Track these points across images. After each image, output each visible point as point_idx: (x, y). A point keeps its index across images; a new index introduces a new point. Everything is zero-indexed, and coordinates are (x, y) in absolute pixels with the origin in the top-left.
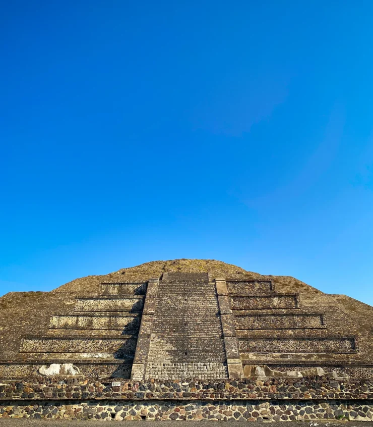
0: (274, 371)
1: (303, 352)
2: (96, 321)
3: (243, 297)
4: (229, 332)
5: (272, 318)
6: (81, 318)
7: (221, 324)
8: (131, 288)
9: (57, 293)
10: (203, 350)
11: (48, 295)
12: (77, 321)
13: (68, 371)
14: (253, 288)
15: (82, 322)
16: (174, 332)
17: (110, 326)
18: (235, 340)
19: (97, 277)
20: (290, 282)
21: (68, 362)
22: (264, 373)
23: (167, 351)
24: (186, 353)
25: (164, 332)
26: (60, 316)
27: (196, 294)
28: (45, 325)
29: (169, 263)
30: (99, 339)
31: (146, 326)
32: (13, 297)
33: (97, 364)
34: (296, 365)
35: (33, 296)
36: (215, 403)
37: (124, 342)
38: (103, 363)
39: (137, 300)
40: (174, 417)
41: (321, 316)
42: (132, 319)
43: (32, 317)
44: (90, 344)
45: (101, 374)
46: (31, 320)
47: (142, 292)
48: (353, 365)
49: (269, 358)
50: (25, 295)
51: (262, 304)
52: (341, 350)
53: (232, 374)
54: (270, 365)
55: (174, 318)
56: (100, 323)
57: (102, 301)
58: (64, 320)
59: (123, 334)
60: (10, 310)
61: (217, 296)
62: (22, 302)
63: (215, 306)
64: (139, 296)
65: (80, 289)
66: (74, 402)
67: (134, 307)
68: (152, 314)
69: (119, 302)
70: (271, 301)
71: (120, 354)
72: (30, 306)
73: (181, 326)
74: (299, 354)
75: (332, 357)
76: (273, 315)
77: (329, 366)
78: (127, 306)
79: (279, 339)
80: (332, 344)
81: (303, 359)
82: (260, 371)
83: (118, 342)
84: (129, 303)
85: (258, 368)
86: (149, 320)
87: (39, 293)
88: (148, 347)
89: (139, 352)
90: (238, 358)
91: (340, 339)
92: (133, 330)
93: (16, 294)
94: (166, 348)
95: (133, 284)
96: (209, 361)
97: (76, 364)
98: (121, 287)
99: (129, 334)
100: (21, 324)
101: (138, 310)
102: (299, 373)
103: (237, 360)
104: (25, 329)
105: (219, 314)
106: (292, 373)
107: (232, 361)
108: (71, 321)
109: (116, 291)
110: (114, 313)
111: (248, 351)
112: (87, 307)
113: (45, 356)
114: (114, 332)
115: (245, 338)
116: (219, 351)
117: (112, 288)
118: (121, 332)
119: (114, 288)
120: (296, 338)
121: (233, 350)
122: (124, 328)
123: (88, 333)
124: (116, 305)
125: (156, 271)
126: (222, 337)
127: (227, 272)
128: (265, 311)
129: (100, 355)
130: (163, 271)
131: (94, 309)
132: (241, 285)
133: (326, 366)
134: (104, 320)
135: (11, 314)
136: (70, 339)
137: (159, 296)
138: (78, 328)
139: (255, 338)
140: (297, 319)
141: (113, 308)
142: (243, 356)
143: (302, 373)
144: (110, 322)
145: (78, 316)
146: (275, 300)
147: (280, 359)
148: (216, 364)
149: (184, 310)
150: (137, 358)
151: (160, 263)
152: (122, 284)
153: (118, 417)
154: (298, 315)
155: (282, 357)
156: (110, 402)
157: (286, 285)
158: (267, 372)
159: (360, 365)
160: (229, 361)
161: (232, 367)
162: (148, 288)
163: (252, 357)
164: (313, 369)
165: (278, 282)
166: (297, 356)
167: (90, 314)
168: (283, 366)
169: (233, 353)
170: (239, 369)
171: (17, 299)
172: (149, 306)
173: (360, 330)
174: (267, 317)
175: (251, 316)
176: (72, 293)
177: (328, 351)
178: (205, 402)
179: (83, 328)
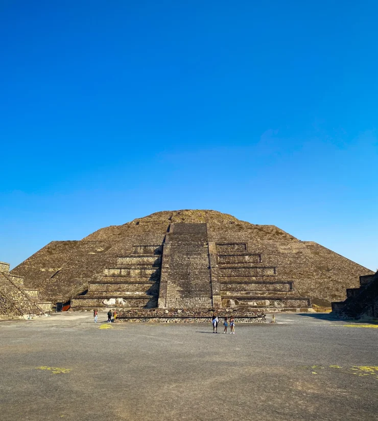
0: (240, 302)
1: (260, 290)
2: (132, 272)
3: (226, 256)
4: (215, 279)
5: (243, 269)
6: (123, 270)
7: (210, 274)
8: (152, 249)
9: (89, 241)
10: (199, 291)
11: (83, 243)
12: (121, 272)
13: (120, 302)
14: (233, 248)
15: (124, 272)
16: (182, 279)
17: (142, 275)
18: (218, 284)
19: (117, 227)
20: (272, 231)
21: (120, 297)
22: (234, 303)
23: (178, 291)
24: (189, 292)
25: (175, 279)
26: (110, 269)
27: (195, 254)
28: (87, 268)
29: (175, 214)
30: (136, 283)
31: (164, 276)
32: (56, 246)
33: (137, 298)
34: (254, 299)
35: (71, 244)
36: (198, 318)
37: (151, 285)
38: (141, 298)
39: (157, 258)
40: (185, 322)
41: (274, 268)
42: (155, 270)
43: (76, 262)
44: (131, 287)
45: (140, 304)
46: (76, 264)
47: (160, 252)
48: (287, 299)
49: (239, 295)
50: (65, 243)
51: (238, 260)
52: (283, 290)
53: (215, 304)
54: (238, 299)
55: (181, 270)
56: (135, 273)
57: (135, 259)
58: (112, 271)
59: (150, 280)
60: (56, 256)
61: (209, 255)
62: (63, 250)
63: (207, 262)
64: (158, 256)
65: (105, 237)
66: (154, 318)
67: (155, 262)
68: (167, 268)
69: (145, 259)
70: (244, 258)
71: (149, 292)
72: (70, 252)
73: (186, 276)
74: (257, 292)
75: (276, 294)
76: (244, 268)
77: (273, 299)
78: (151, 261)
79: (246, 283)
80: (278, 286)
81: (259, 295)
82: (232, 302)
83: (148, 285)
84: (152, 260)
85: (231, 300)
86: (166, 272)
87: (75, 242)
88: (167, 289)
89: (162, 292)
90: (219, 295)
91: (283, 283)
92: (156, 277)
93: (57, 242)
94: (177, 289)
95: (153, 246)
96: (203, 297)
97: (125, 298)
98: (145, 248)
99: (154, 280)
100: (69, 267)
101: (158, 264)
102: (255, 303)
103: (218, 296)
104: (72, 271)
105: (209, 268)
106: (251, 303)
107: (215, 296)
108: (117, 272)
109: (142, 251)
110: (143, 266)
111: (227, 290)
112: (125, 262)
113: (104, 294)
114: (144, 279)
115: (225, 283)
116: (208, 291)
117: (139, 249)
118: (149, 278)
119: (141, 248)
120: (256, 283)
121: (217, 291)
122: (150, 276)
123: (128, 279)
124: (144, 261)
125: (165, 221)
126: (211, 282)
127: (223, 221)
128: (239, 265)
129: (137, 293)
130: (170, 221)
131: (130, 264)
132: (226, 247)
133: (271, 299)
134: (137, 271)
135: (57, 259)
136: (118, 283)
137: (171, 255)
138: (121, 276)
139: (231, 283)
140: (259, 270)
141: (142, 263)
142: (223, 293)
143: (257, 303)
144: (141, 272)
145: (121, 269)
146: (247, 257)
147: (245, 295)
148: (206, 298)
149: (188, 265)
150: (161, 295)
151: (167, 213)
152: (146, 246)
153: (168, 322)
154: (260, 268)
155: (247, 293)
156: (165, 318)
157: (269, 233)
158: (236, 303)
159: (291, 299)
160: (213, 296)
161: (215, 300)
162: (164, 250)
163: (228, 293)
164: (263, 301)
165: (262, 231)
166: (256, 293)
167: (128, 267)
168: (246, 299)
169: (216, 292)
170: (219, 301)
171: (59, 247)
172: (165, 263)
173: (315, 271)
174: (240, 269)
175: (229, 268)
176: (101, 242)
177: (275, 290)
178: (195, 318)
179: (125, 276)
